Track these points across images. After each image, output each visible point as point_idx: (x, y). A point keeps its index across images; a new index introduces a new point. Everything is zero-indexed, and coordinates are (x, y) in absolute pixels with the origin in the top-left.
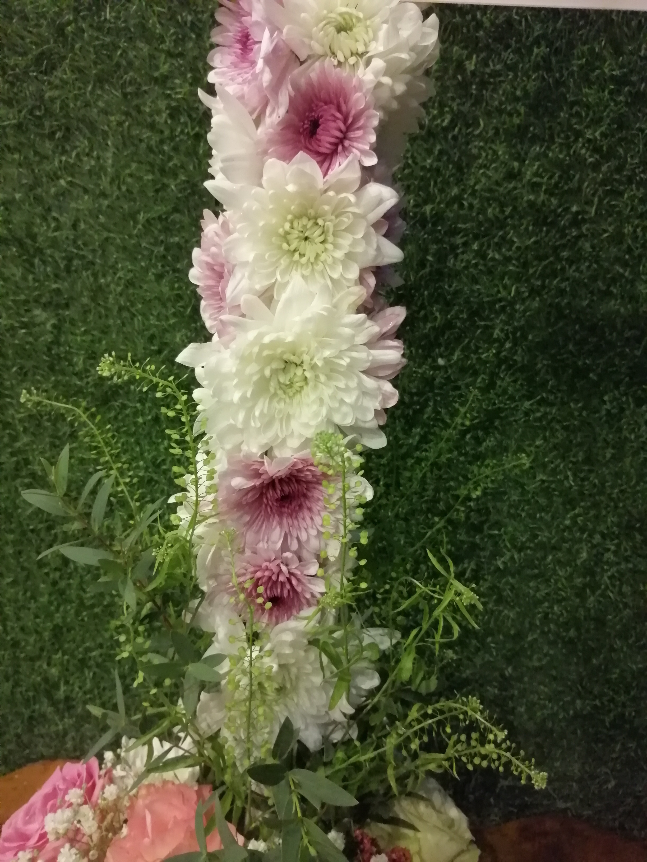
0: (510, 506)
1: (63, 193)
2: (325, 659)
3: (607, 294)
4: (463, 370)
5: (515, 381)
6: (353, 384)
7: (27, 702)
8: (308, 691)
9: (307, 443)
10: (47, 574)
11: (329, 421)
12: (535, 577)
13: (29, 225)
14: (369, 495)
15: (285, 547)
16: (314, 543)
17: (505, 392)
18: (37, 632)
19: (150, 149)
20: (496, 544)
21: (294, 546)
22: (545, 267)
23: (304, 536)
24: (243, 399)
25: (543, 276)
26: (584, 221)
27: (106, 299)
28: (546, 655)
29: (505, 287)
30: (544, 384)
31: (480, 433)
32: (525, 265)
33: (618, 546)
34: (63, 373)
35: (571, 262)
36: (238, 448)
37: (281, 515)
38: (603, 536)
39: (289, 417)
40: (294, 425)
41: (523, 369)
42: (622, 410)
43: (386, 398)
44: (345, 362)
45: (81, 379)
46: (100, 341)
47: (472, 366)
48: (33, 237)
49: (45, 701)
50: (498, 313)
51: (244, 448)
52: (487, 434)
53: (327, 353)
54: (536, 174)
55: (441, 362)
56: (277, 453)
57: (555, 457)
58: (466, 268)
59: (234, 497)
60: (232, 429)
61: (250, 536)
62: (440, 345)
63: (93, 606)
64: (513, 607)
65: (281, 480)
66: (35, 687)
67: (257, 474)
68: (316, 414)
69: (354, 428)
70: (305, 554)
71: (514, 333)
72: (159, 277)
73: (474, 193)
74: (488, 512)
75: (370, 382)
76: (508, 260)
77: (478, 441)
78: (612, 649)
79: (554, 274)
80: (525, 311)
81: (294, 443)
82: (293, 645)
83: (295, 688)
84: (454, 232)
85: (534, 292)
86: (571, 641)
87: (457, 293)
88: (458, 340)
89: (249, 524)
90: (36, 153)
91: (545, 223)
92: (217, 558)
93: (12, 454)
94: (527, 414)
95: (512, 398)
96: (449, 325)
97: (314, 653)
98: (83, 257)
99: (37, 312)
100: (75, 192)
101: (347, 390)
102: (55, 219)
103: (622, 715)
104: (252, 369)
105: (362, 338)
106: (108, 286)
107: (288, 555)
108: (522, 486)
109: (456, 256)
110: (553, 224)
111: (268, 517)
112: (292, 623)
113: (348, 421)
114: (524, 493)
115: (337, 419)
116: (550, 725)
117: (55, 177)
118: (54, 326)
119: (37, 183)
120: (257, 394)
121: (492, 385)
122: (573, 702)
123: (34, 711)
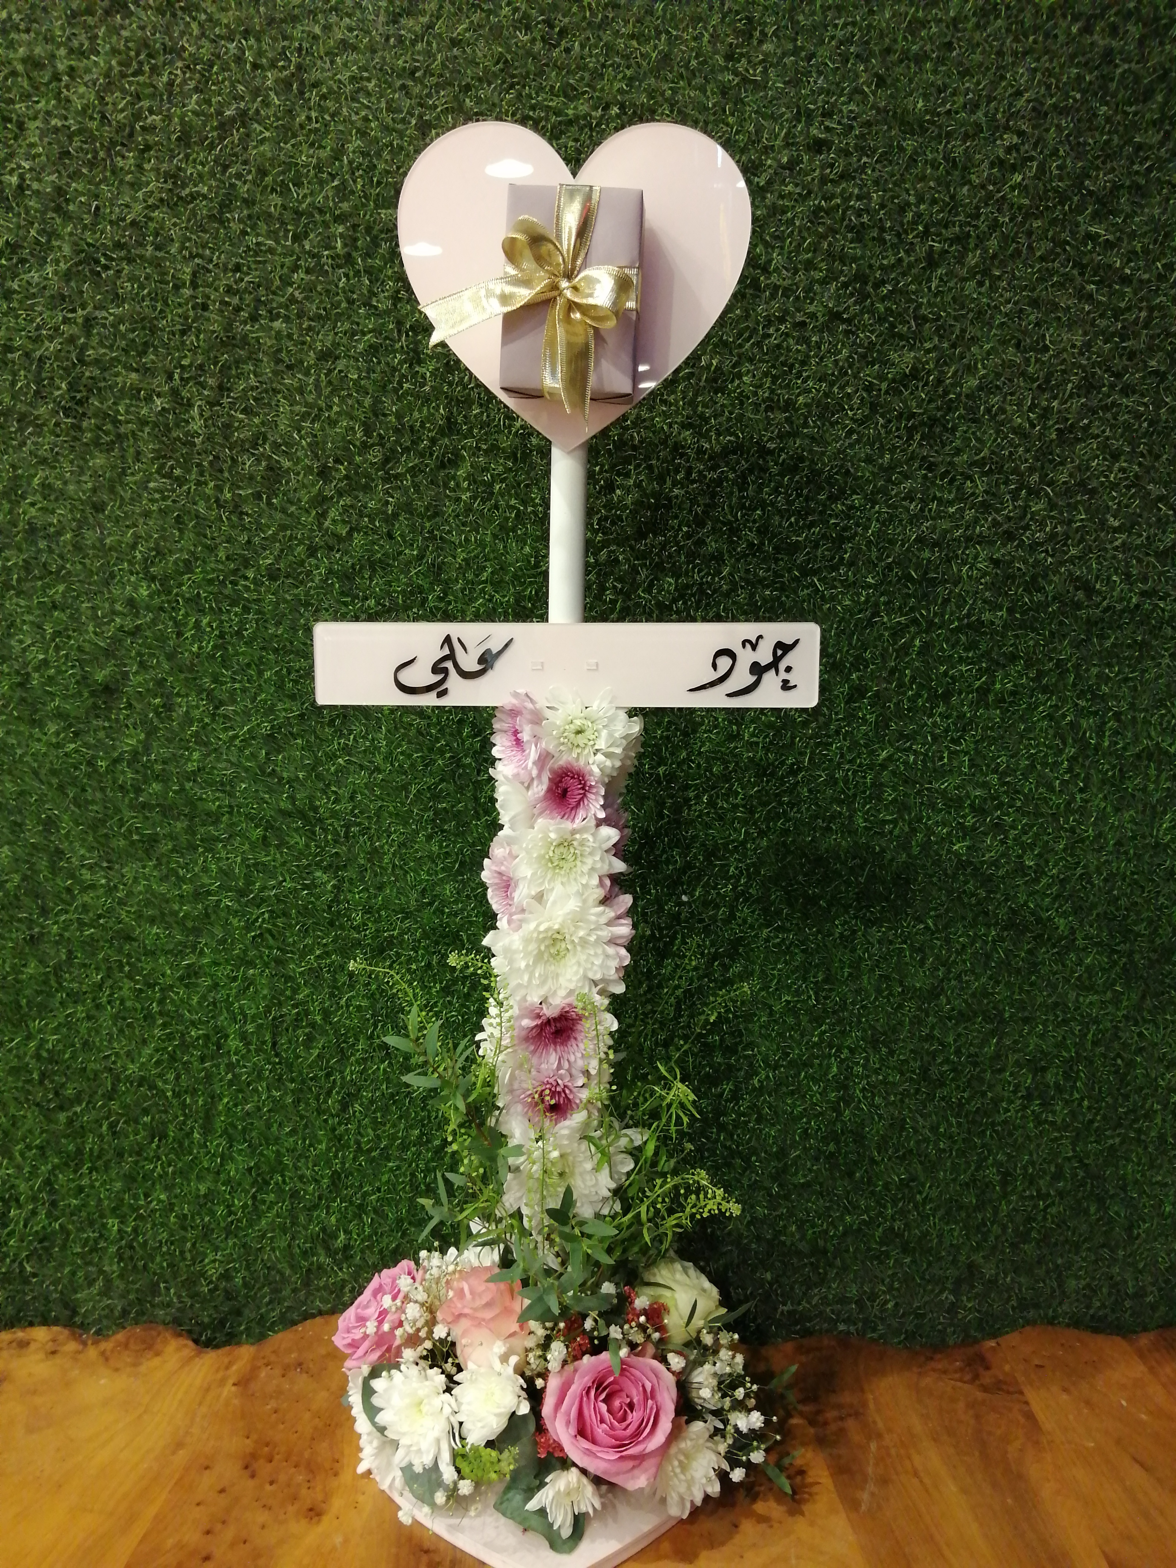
0: (761, 1027)
1: (340, 770)
2: (593, 1148)
3: (828, 829)
4: (706, 904)
5: (753, 912)
6: (600, 951)
7: (305, 1254)
8: (581, 1174)
9: (571, 992)
10: (326, 1121)
11: (585, 977)
12: (792, 1093)
13: (311, 798)
14: (615, 1026)
15: (559, 1067)
16: (580, 1063)
17: (745, 921)
18: (316, 1181)
19: (419, 732)
20: (751, 1065)
21: (566, 1065)
22: (769, 811)
23: (572, 1058)
24: (527, 966)
25: (768, 819)
26: (800, 769)
27: (381, 859)
28: (810, 1170)
29: (735, 830)
30: (779, 912)
31: (727, 961)
32: (752, 812)
33: (867, 1059)
34: (341, 927)
35: (791, 805)
36: (524, 999)
37: (555, 1044)
38: (852, 1051)
39: (557, 975)
40: (562, 980)
41: (758, 901)
42: (854, 932)
43: (621, 959)
44: (593, 938)
45: (359, 933)
46: (376, 897)
47: (712, 901)
48: (315, 809)
49: (321, 1251)
50: (732, 853)
51: (529, 998)
52: (733, 960)
53: (581, 933)
54: (753, 735)
55: (684, 898)
56: (550, 1000)
57: (797, 979)
58: (699, 816)
59: (524, 1033)
60: (520, 986)
61: (535, 1061)
62: (682, 884)
63: (370, 1151)
64: (773, 1125)
65: (555, 1019)
66: (314, 1239)
67: (539, 1016)
68: (577, 973)
69: (603, 980)
70: (574, 1071)
71: (747, 870)
72: (429, 838)
73: (700, 753)
74: (741, 1035)
75: (611, 950)
76: (735, 807)
77: (726, 968)
78: (873, 1161)
79: (778, 816)
80: (755, 849)
81: (562, 993)
82: (569, 1137)
83: (572, 1174)
84: (687, 787)
85: (762, 833)
86: (832, 1154)
87: (694, 838)
88: (699, 878)
89: (534, 1052)
90: (317, 737)
91: (765, 775)
92: (513, 1077)
93: (295, 1006)
94: (767, 940)
95: (751, 927)
96: (688, 866)
97: (585, 1144)
98: (360, 824)
99: (318, 874)
100: (352, 768)
101: (596, 955)
102: (335, 793)
103: (892, 1228)
104: (532, 947)
105: (603, 920)
106: (382, 847)
107: (562, 1072)
108: (770, 1007)
109: (689, 809)
110: (772, 774)
111: (546, 1045)
112: (567, 1123)
113: (598, 977)
114: (771, 1014)
115: (591, 975)
116: (821, 1243)
117: (333, 757)
118: (334, 886)
119: (318, 762)
120: (535, 963)
121: (732, 916)
122: (842, 1218)
123: (312, 1264)
